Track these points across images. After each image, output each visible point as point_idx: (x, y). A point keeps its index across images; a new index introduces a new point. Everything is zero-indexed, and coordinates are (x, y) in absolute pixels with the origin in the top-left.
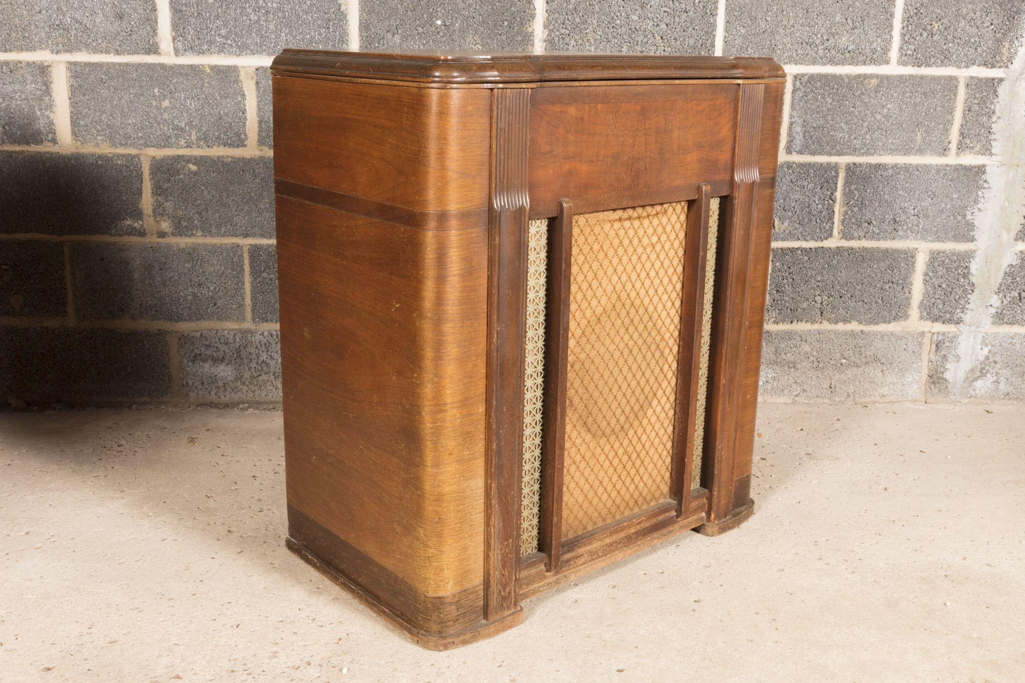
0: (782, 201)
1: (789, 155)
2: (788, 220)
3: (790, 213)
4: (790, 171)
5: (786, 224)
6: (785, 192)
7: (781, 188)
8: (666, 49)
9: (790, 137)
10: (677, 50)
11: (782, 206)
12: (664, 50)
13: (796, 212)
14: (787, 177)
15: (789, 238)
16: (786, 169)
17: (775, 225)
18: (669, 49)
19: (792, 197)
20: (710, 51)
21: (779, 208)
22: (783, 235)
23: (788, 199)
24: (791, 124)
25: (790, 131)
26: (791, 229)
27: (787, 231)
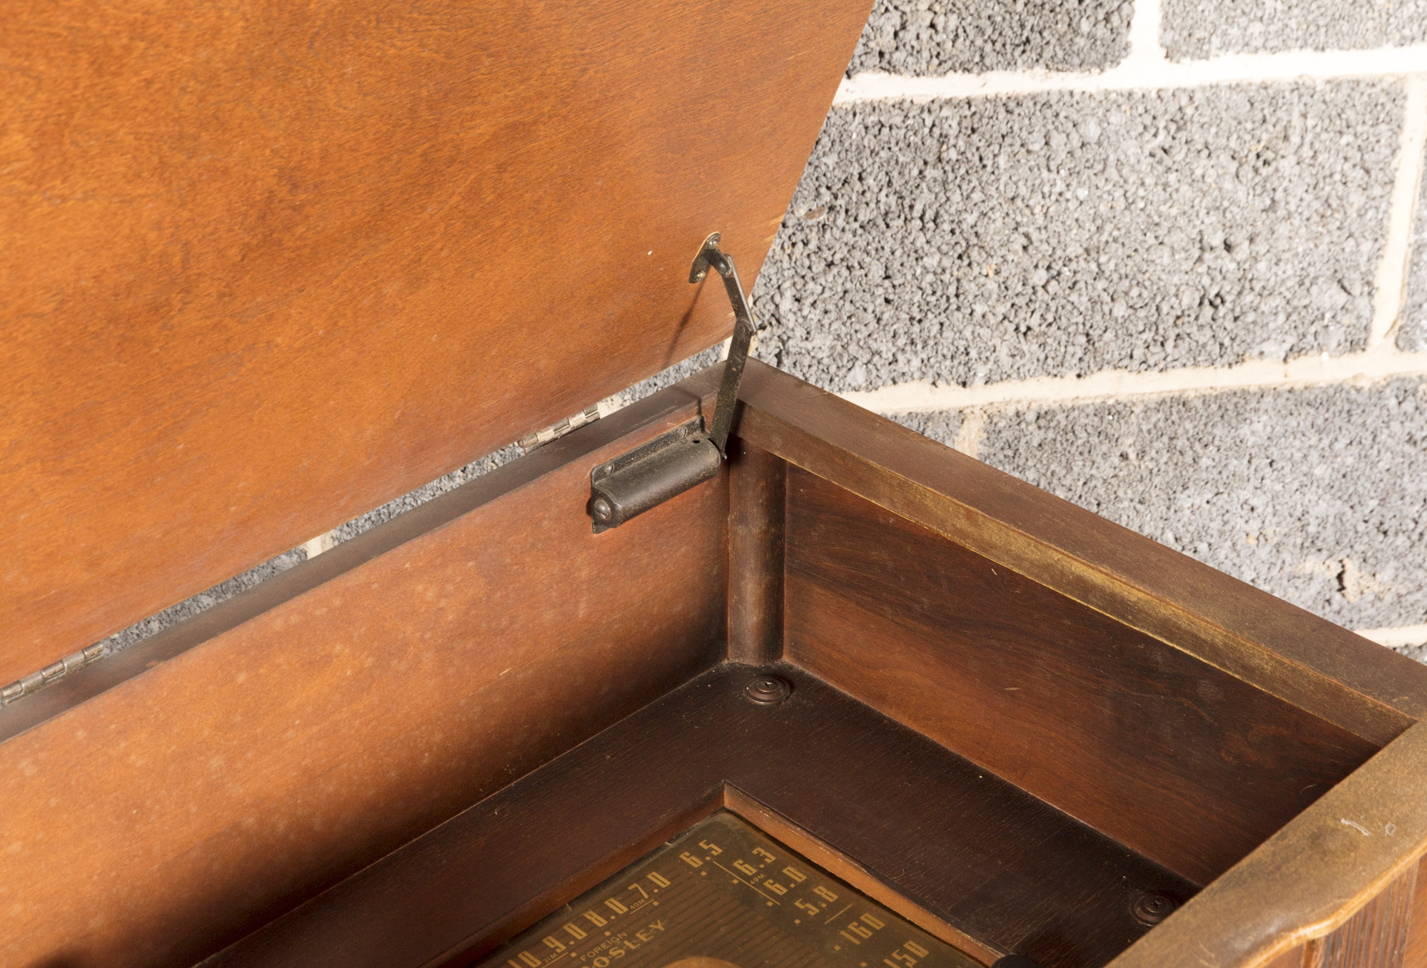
0: (1374, 503)
1: (1407, 356)
2: (1393, 564)
3: (1401, 540)
4: (1408, 406)
5: (1386, 575)
6: (1386, 476)
7: (1374, 465)
8: (940, 22)
9: (1411, 294)
10: (984, 23)
11: (1375, 520)
12: (932, 26)
13: (1421, 534)
14: (1395, 426)
15: (1394, 616)
16: (1393, 402)
17: (1346, 583)
18: (953, 21)
19: (1411, 489)
20: (1115, 19)
21: (1361, 527)
22: (1371, 611)
23: (1394, 499)
24: (1418, 249)
25: (1412, 273)
26: (1403, 591)
27: (1389, 598)
